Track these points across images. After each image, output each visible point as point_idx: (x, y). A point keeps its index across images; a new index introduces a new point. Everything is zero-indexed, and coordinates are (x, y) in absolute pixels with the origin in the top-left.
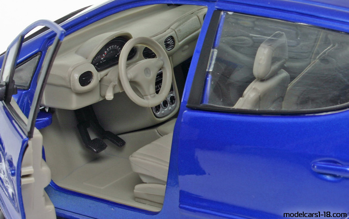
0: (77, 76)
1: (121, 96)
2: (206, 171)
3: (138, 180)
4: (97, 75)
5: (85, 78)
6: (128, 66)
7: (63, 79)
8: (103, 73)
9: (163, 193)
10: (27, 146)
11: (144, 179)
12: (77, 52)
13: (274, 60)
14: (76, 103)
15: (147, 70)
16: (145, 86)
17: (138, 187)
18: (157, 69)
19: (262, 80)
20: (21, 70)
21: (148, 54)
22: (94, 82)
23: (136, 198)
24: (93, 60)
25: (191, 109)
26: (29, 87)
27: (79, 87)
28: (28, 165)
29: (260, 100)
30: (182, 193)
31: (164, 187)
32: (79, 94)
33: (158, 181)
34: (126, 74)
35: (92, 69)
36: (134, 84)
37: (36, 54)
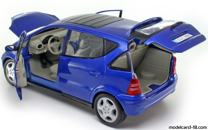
0: (37, 45)
1: (48, 52)
2: (72, 73)
3: (52, 73)
4: (43, 46)
5: (40, 46)
6: (50, 44)
7: (34, 46)
8: (45, 45)
9: (56, 77)
10: (17, 63)
11: (53, 73)
12: (39, 40)
13: (85, 44)
14: (37, 53)
15: (56, 45)
16: (55, 49)
17: (52, 75)
18: (59, 45)
19: (82, 49)
20: (24, 43)
21: (58, 41)
22: (42, 47)
23: (52, 78)
24: (43, 41)
25: (63, 55)
26: (26, 48)
27: (38, 48)
28: (18, 68)
29: (81, 54)
30: (60, 78)
31: (57, 75)
32: (38, 50)
33: (55, 74)
34: (50, 46)
35: (42, 44)
36: (52, 48)
37: (27, 39)
